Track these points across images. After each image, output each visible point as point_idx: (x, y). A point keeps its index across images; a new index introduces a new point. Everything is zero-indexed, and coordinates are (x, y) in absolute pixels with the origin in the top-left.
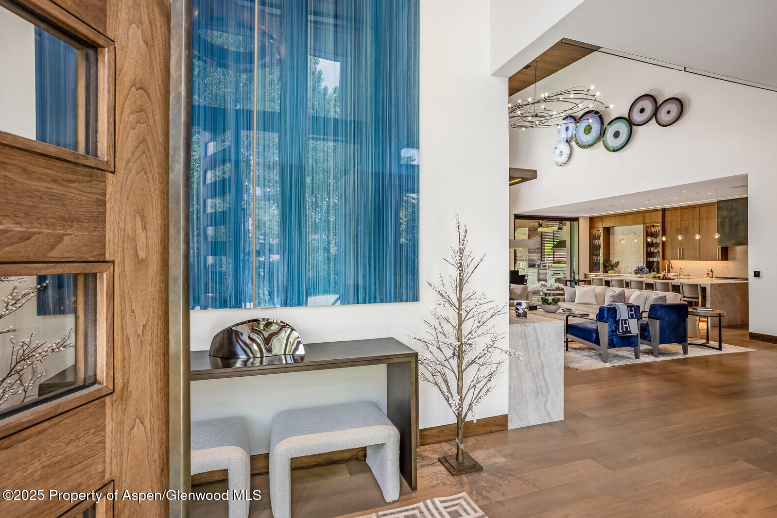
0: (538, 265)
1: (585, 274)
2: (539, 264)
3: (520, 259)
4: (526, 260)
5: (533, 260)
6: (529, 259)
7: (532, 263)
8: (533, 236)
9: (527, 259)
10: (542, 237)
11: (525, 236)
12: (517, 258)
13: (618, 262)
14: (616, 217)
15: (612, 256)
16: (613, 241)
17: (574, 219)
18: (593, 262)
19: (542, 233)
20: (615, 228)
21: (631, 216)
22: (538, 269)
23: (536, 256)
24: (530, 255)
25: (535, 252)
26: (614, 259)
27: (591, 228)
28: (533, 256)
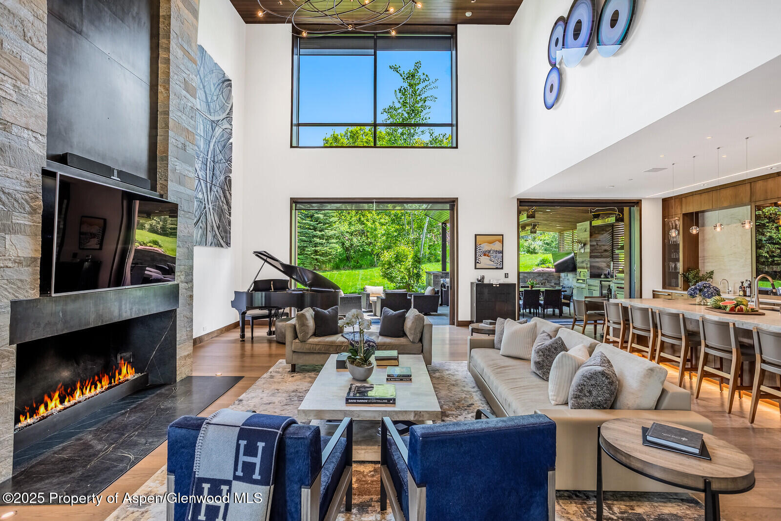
0: (605, 275)
1: (653, 291)
2: (607, 272)
3: (581, 265)
4: (587, 268)
5: (599, 268)
6: (591, 267)
7: (596, 271)
8: (599, 233)
9: (589, 266)
10: (612, 236)
11: (586, 233)
12: (578, 265)
13: (712, 273)
14: (704, 196)
15: (703, 261)
16: (704, 236)
17: (634, 202)
18: (670, 273)
19: (613, 229)
20: (707, 214)
21: (729, 192)
22: (601, 281)
23: (605, 262)
24: (593, 260)
25: (601, 257)
26: (706, 267)
27: (664, 217)
28: (597, 262)
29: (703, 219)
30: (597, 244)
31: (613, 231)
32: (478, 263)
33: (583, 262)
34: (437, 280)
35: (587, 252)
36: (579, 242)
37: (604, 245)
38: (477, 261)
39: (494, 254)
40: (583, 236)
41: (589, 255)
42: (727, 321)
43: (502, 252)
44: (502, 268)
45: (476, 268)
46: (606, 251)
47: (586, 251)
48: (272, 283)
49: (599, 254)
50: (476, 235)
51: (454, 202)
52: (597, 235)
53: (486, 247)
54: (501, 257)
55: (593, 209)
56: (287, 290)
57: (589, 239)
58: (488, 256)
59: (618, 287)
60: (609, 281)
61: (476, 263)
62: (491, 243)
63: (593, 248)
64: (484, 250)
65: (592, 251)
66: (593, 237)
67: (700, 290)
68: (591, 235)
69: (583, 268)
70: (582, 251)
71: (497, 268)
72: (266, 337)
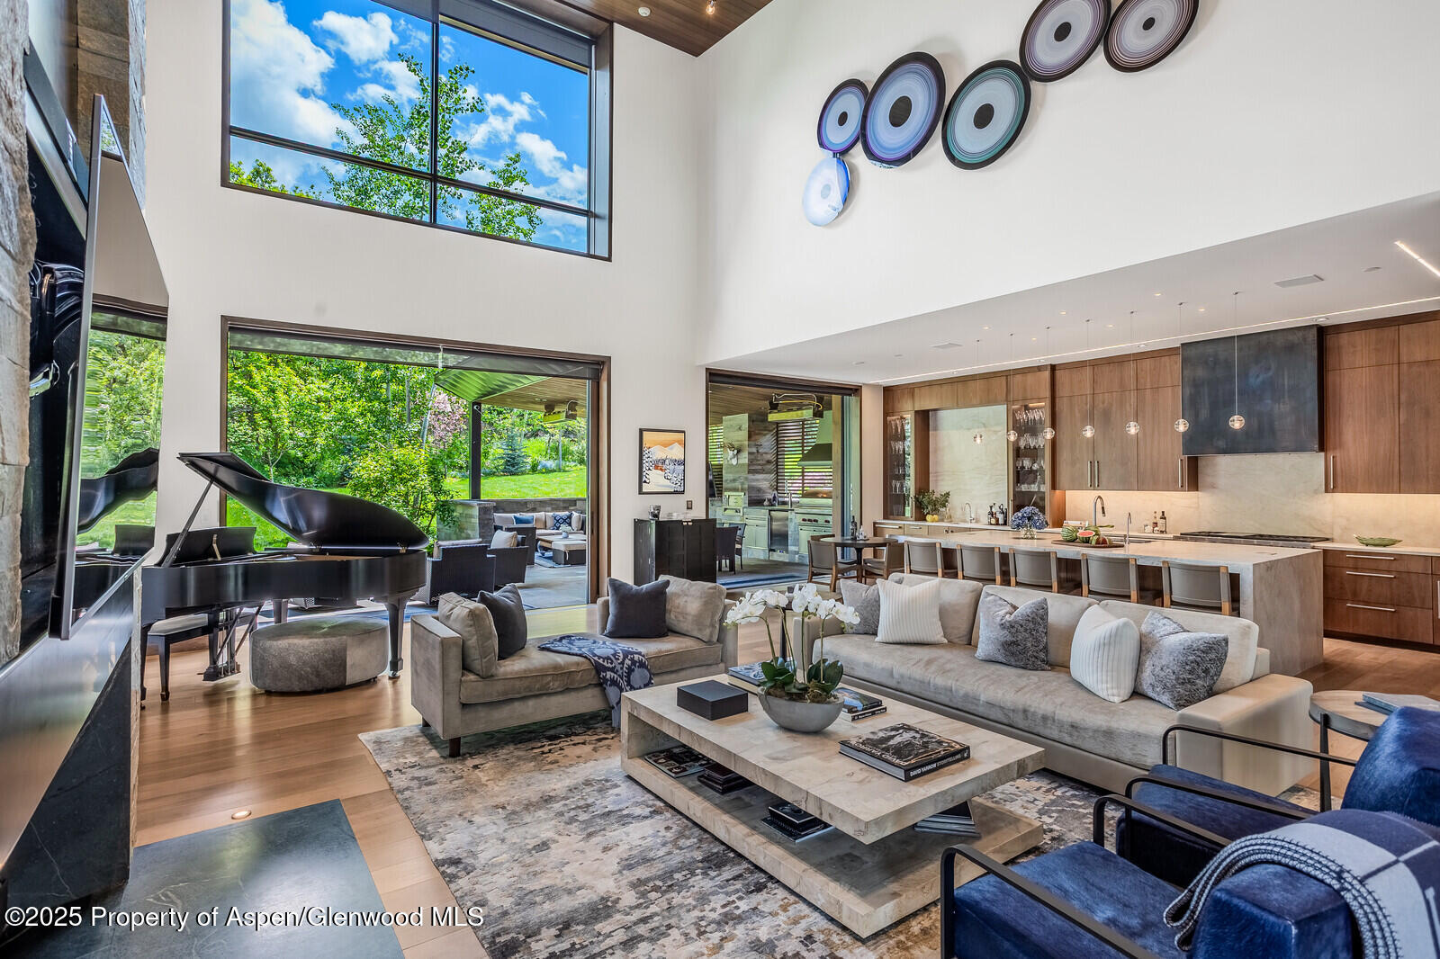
0: (769, 500)
1: (875, 523)
2: (771, 497)
3: (730, 485)
4: (742, 490)
5: (759, 490)
6: (749, 488)
7: (755, 496)
8: (759, 434)
9: (745, 486)
10: (777, 444)
11: (740, 433)
12: (725, 485)
13: (948, 494)
14: (945, 387)
15: (934, 479)
16: (936, 444)
17: (851, 389)
18: (892, 495)
19: (777, 427)
20: (941, 414)
21: (979, 384)
22: (770, 511)
23: (766, 480)
24: (751, 476)
25: (763, 471)
26: (939, 487)
27: (886, 414)
28: (757, 480)
29: (936, 420)
30: (758, 451)
31: (778, 431)
32: (645, 482)
33: (734, 480)
34: (488, 517)
35: (743, 464)
36: (732, 447)
37: (766, 453)
38: (644, 479)
39: (672, 467)
40: (736, 438)
41: (746, 469)
42: (1125, 557)
43: (683, 463)
44: (683, 492)
45: (641, 492)
46: (769, 462)
47: (741, 462)
48: (215, 538)
49: (760, 467)
50: (641, 431)
51: (603, 363)
52: (757, 437)
53: (657, 453)
54: (681, 471)
55: (779, 395)
56: (250, 555)
57: (746, 443)
58: (661, 470)
59: (804, 520)
60: (787, 511)
61: (641, 482)
62: (666, 445)
63: (752, 457)
64: (655, 458)
65: (751, 462)
66: (753, 439)
67: (1029, 519)
68: (750, 437)
69: (736, 490)
70: (734, 462)
71: (676, 492)
72: (197, 687)
